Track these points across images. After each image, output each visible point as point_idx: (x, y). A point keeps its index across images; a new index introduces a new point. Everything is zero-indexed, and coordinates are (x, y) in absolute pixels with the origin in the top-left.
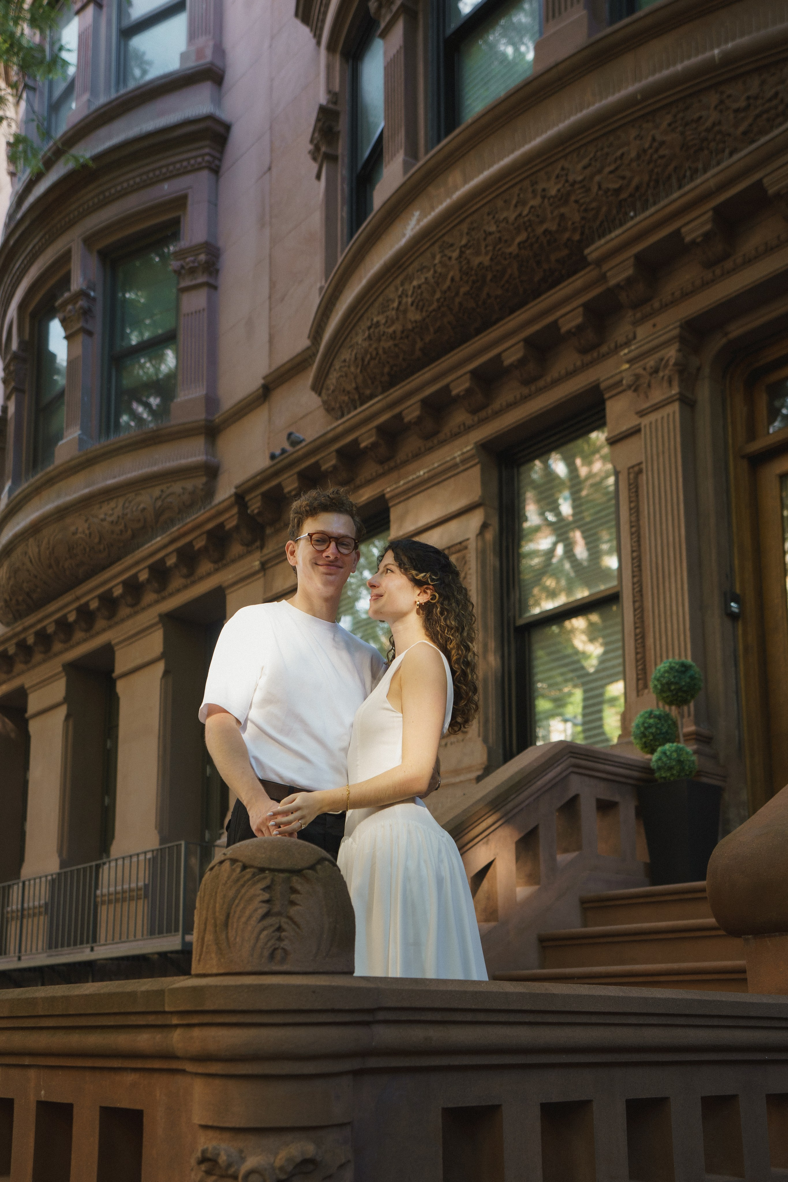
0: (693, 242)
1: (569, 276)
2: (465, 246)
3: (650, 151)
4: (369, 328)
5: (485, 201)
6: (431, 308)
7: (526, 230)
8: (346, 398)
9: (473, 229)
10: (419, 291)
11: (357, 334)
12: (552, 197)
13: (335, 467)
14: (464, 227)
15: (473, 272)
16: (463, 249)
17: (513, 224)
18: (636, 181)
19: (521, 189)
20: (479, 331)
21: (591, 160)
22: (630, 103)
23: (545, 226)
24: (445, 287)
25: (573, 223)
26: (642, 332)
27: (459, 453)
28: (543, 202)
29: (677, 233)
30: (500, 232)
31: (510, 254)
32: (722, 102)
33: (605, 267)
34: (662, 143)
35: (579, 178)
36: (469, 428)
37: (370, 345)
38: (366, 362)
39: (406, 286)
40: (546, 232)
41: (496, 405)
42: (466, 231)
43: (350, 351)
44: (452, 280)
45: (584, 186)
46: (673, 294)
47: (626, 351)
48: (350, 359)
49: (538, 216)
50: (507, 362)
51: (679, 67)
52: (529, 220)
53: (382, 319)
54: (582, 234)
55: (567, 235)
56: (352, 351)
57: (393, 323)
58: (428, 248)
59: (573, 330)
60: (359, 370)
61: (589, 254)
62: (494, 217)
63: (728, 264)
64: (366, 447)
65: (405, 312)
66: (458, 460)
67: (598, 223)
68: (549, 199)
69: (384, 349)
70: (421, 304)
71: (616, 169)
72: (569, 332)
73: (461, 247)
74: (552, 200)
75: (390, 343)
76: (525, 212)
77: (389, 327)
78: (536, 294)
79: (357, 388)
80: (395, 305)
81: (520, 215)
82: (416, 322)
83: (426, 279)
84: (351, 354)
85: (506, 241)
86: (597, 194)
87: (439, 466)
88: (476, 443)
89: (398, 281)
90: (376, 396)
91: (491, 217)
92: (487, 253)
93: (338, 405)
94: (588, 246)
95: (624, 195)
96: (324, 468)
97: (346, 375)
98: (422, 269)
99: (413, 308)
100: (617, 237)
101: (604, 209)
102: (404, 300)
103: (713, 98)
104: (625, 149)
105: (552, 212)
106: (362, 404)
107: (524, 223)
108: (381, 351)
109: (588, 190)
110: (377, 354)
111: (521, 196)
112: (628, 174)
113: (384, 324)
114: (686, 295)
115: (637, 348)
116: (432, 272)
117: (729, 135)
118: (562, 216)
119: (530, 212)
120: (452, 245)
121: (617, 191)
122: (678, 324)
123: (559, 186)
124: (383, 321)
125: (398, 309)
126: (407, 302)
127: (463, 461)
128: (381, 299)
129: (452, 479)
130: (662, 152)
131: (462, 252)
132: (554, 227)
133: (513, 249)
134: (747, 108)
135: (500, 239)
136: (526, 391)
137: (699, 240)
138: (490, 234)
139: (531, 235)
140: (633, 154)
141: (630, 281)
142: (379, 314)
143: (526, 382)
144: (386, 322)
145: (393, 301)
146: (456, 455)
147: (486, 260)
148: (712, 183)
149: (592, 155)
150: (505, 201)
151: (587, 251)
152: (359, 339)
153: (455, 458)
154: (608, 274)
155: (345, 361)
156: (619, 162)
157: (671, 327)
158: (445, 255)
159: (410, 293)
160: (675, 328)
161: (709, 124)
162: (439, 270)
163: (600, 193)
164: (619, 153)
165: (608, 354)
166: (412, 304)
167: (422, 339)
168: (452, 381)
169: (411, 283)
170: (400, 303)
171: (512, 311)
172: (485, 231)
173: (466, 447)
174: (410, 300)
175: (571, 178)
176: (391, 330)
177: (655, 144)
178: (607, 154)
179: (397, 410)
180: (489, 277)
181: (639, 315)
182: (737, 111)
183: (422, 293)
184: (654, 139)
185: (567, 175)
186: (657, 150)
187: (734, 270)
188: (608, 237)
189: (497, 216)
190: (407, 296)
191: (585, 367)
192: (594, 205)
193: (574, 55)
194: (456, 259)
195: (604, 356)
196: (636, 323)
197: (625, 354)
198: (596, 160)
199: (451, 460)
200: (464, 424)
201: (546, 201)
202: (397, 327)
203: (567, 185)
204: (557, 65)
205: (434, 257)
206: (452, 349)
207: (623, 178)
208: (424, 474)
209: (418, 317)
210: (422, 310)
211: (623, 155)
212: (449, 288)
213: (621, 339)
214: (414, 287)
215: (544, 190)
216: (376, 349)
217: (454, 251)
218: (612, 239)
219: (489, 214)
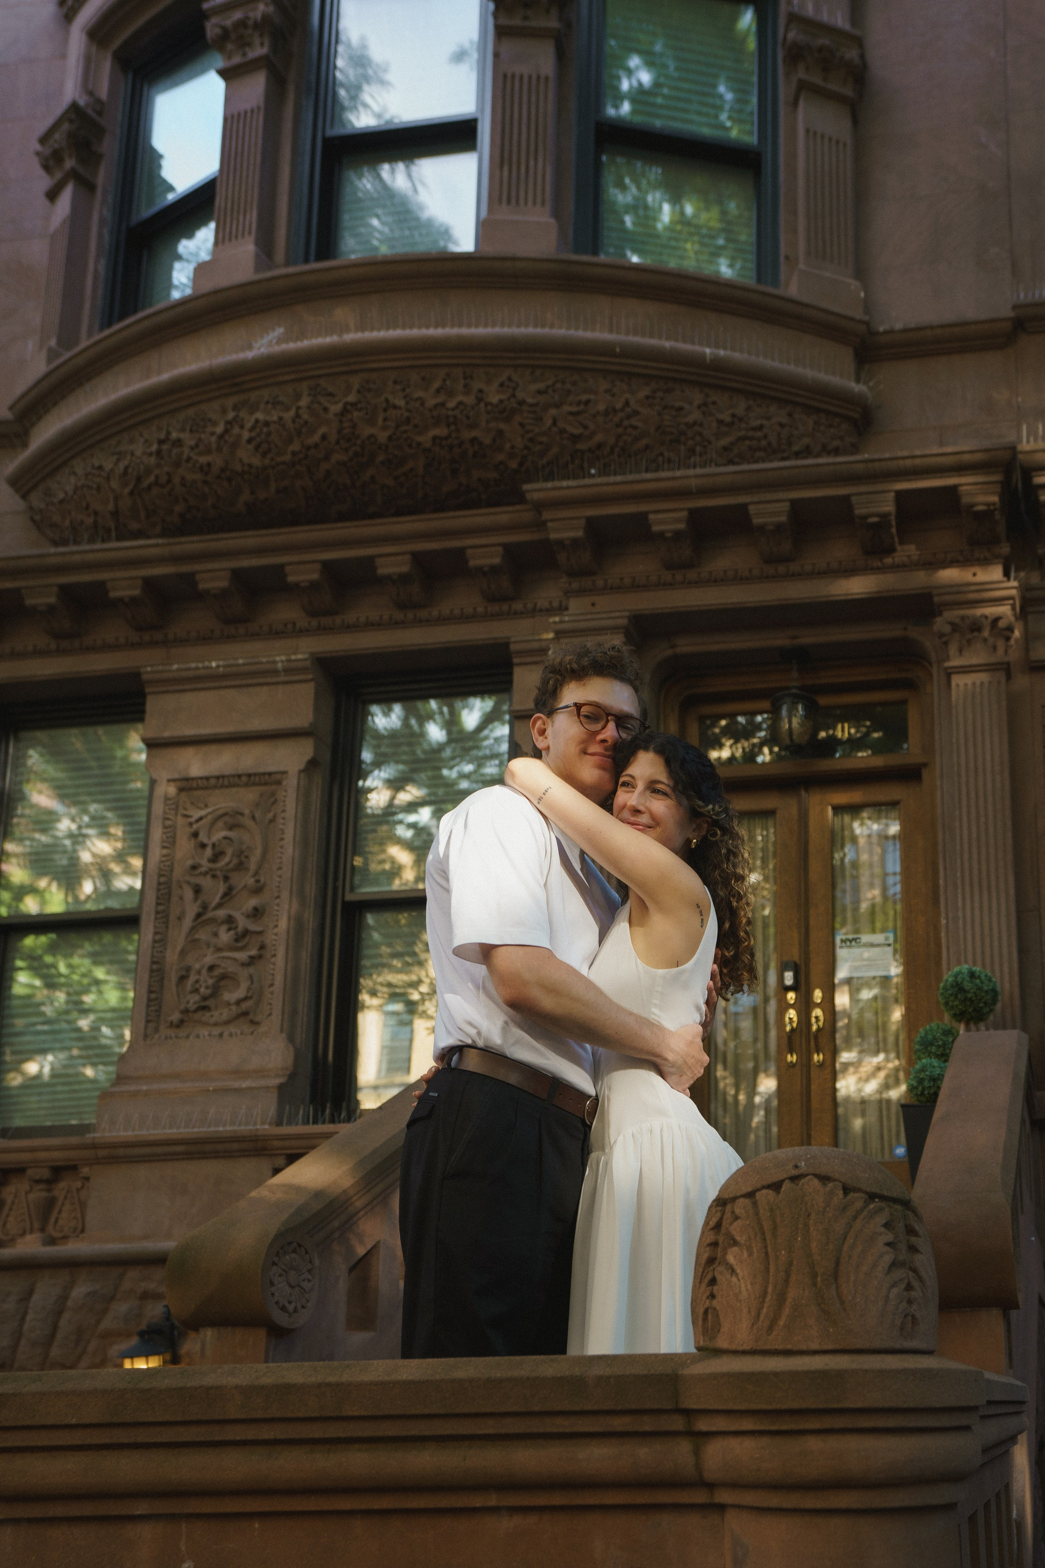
0: (661, 534)
1: (490, 505)
2: (352, 404)
3: (621, 415)
4: (161, 442)
5: (396, 364)
6: (279, 459)
7: (448, 426)
8: (90, 521)
9: (369, 390)
10: (265, 430)
11: (132, 441)
12: (491, 404)
13: (51, 609)
14: (356, 381)
15: (359, 442)
16: (349, 407)
17: (430, 410)
18: (599, 438)
19: (448, 374)
20: (342, 517)
21: (548, 387)
22: (603, 350)
23: (474, 433)
24: (310, 441)
25: (513, 447)
26: (575, 605)
27: (284, 658)
28: (477, 404)
29: (644, 516)
30: (409, 411)
31: (419, 444)
32: (705, 404)
33: (546, 515)
34: (636, 413)
35: (530, 400)
36: (301, 631)
37: (158, 466)
38: (145, 484)
39: (243, 414)
40: (474, 440)
41: (351, 617)
42: (356, 387)
43: (115, 458)
44: (324, 437)
45: (534, 412)
46: (622, 579)
47: (557, 619)
48: (112, 470)
49: (468, 417)
50: (381, 571)
51: (668, 344)
52: (455, 417)
53: (189, 439)
54: (521, 464)
55: (501, 457)
56: (118, 460)
57: (209, 451)
58: (292, 381)
59: (486, 569)
60: (127, 491)
61: (528, 491)
62: (404, 390)
63: (692, 575)
64: (121, 600)
65: (235, 446)
66: (280, 665)
67: (545, 461)
68: (486, 405)
69: (183, 478)
70: (265, 446)
71: (578, 413)
72: (480, 569)
73: (346, 404)
74: (489, 408)
75: (198, 477)
76: (451, 404)
77: (200, 454)
78: (440, 506)
79: (115, 514)
80: (219, 429)
81: (443, 404)
82: (250, 466)
83: (281, 419)
84: (116, 464)
85: (416, 426)
86: (550, 429)
87: (244, 664)
88: (312, 654)
89: (230, 402)
90: (149, 537)
91: (398, 387)
92: (385, 428)
93: (67, 523)
94: (530, 481)
95: (581, 446)
96: (29, 602)
97: (99, 489)
98: (275, 403)
99: (251, 447)
100: (568, 488)
101: (555, 450)
102: (236, 430)
103: (698, 397)
104: (592, 397)
105: (488, 422)
106: (118, 539)
107: (448, 417)
108: (176, 480)
109: (539, 419)
110: (169, 481)
111: (448, 382)
112: (592, 426)
113: (192, 448)
114: (636, 587)
115: (569, 621)
116: (292, 413)
117: (710, 442)
118: (500, 433)
119: (456, 407)
120: (331, 395)
121: (575, 438)
122: (627, 614)
123: (502, 397)
124: (192, 443)
125: (221, 437)
126: (239, 436)
127: (287, 671)
128: (191, 412)
129: (265, 688)
130: (634, 421)
131: (345, 411)
132: (487, 441)
133: (425, 439)
134: (731, 425)
135: (408, 421)
136: (399, 616)
137: (669, 535)
138: (395, 407)
139: (454, 435)
140: (601, 407)
141: (575, 541)
142: (183, 430)
143: (402, 606)
144: (197, 445)
145: (215, 424)
146: (278, 659)
147: (382, 437)
148: (693, 483)
149: (550, 382)
150: (423, 379)
151: (526, 487)
152: (139, 449)
153: (275, 662)
154: (549, 524)
155: (100, 468)
156: (582, 407)
157: (617, 614)
158: (319, 403)
159: (249, 425)
160: (622, 617)
161: (690, 419)
162: (305, 417)
163: (554, 429)
164: (584, 397)
165: (522, 613)
166: (249, 441)
167: (252, 492)
168: (290, 564)
169: (252, 413)
170: (226, 431)
171: (398, 513)
172: (387, 400)
173: (295, 654)
174: (246, 435)
175: (520, 395)
176: (203, 460)
177: (628, 410)
178: (569, 392)
179: (185, 569)
180: (381, 458)
181: (575, 585)
182: (720, 422)
183: (269, 434)
184: (627, 403)
185: (514, 389)
186: (628, 417)
187: (696, 583)
188: (557, 484)
189: (408, 390)
190: (242, 427)
191: (488, 617)
192: (544, 439)
193: (535, 260)
194: (336, 415)
195: (516, 613)
196: (568, 594)
197: (555, 623)
198: (554, 391)
199: (268, 662)
200: (294, 624)
201: (482, 405)
202: (217, 461)
203: (512, 400)
204: (514, 259)
205: (298, 396)
206: (295, 523)
207: (585, 427)
208: (218, 667)
209: (256, 461)
210: (264, 455)
211: (588, 402)
212: (316, 446)
213: (542, 603)
214: (257, 421)
215: (481, 391)
216: (168, 474)
217: (336, 403)
218: (562, 488)
219: (395, 382)
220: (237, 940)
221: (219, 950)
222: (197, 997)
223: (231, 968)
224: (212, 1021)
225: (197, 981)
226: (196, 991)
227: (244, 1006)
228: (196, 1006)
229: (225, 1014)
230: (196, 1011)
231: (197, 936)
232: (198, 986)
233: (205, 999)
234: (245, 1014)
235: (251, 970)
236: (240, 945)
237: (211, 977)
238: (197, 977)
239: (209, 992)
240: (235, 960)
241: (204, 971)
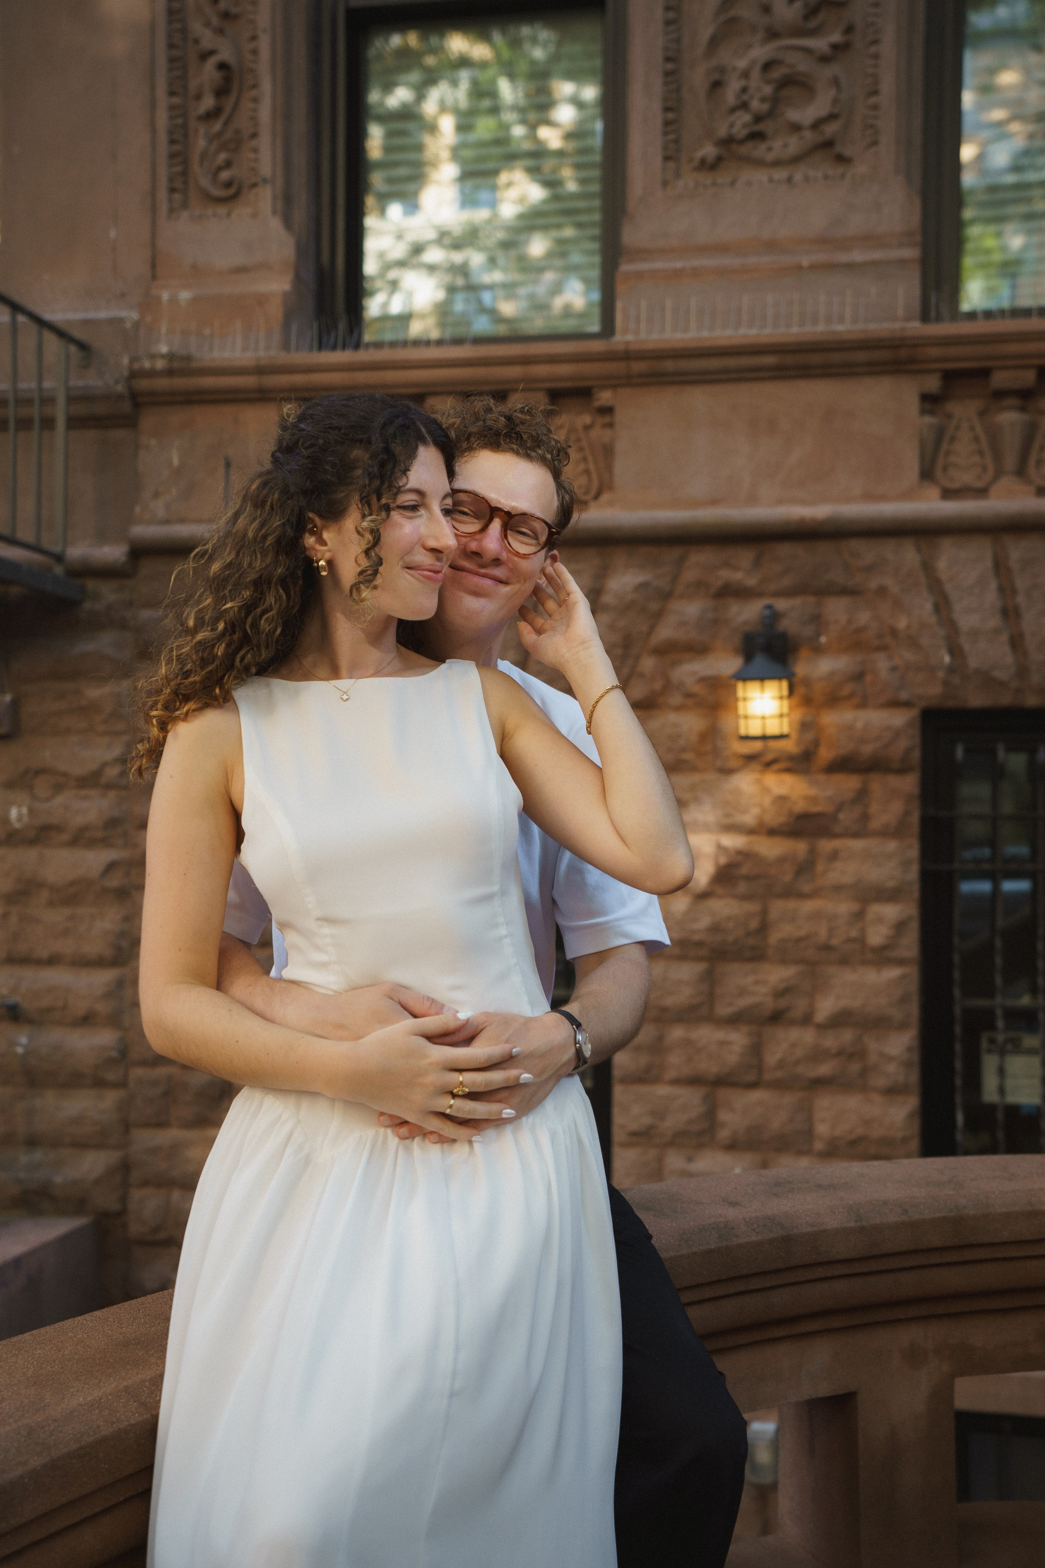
220: (807, 17)
221: (772, 34)
222: (747, 117)
223: (803, 65)
224: (770, 157)
225: (744, 90)
226: (744, 106)
227: (830, 129)
228: (745, 132)
229: (794, 145)
230: (742, 142)
231: (732, 13)
232: (745, 97)
233: (758, 119)
234: (828, 144)
235: (834, 69)
236: (813, 24)
237: (768, 82)
238: (743, 83)
239: (765, 107)
240: (807, 51)
241: (756, 73)
